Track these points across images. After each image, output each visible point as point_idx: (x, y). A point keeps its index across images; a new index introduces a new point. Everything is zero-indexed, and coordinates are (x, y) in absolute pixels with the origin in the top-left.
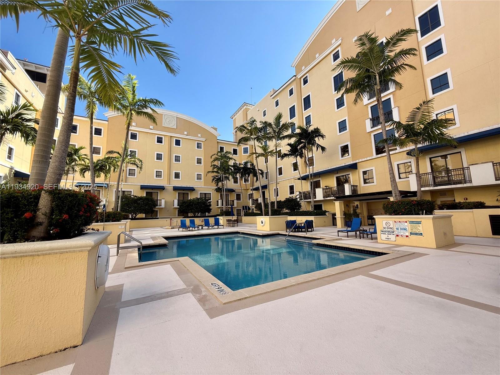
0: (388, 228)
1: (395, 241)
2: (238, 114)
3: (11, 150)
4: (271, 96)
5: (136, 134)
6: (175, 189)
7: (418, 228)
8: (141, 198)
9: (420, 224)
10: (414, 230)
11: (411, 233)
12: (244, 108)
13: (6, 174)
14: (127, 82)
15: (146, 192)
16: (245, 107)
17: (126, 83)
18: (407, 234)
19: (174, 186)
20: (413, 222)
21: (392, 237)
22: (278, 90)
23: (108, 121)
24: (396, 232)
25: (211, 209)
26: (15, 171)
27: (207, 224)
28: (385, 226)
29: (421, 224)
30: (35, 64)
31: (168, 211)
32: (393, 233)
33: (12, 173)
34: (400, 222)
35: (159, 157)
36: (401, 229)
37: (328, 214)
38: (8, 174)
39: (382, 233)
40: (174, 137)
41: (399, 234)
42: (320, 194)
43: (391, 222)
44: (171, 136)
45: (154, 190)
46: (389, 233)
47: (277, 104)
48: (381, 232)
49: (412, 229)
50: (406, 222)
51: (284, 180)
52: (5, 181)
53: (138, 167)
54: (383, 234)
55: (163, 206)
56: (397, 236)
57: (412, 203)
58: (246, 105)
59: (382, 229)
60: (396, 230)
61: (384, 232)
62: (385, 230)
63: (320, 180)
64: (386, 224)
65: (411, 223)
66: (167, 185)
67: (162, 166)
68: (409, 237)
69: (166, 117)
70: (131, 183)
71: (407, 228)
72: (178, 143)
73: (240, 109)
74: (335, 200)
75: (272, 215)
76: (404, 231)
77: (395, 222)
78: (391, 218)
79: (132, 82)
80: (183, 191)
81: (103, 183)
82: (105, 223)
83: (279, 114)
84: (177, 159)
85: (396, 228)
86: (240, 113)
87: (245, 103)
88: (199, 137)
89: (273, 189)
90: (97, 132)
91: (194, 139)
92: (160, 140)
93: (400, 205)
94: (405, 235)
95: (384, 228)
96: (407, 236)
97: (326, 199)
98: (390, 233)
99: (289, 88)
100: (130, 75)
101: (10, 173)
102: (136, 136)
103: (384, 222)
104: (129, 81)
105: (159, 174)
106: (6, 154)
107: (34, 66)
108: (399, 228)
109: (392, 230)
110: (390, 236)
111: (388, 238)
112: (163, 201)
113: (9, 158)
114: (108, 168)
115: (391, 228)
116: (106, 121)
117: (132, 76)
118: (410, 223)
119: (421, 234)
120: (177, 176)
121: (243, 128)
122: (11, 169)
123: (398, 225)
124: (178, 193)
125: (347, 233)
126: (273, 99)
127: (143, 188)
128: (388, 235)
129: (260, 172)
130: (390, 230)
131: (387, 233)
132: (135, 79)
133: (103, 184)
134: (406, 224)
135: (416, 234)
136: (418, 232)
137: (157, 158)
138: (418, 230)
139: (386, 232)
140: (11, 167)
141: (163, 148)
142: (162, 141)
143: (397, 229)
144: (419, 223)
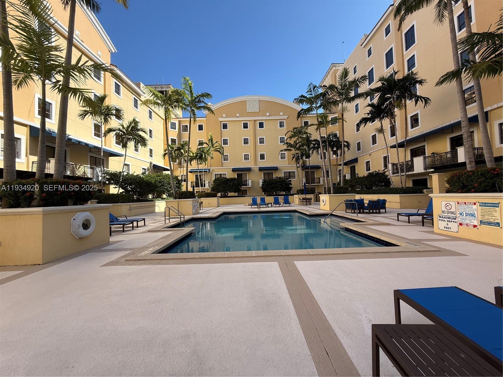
0: (448, 213)
1: (457, 232)
2: (326, 80)
3: (151, 150)
4: (361, 45)
5: (226, 124)
6: (261, 169)
7: (494, 213)
8: (233, 179)
9: (496, 207)
10: (486, 217)
11: (481, 221)
12: (333, 70)
13: (148, 167)
14: (184, 84)
15: (237, 174)
16: (334, 68)
17: (184, 86)
18: (476, 223)
19: (260, 167)
20: (485, 203)
21: (454, 226)
22: (369, 34)
23: (206, 117)
24: (459, 219)
25: (291, 188)
26: (153, 164)
27: (277, 202)
28: (444, 209)
29: (498, 207)
30: (154, 85)
31: (256, 190)
32: (454, 220)
33: (152, 166)
34: (465, 203)
35: (246, 141)
36: (467, 214)
37: (426, 191)
38: (149, 167)
39: (439, 220)
40: (257, 120)
41: (464, 222)
42: (419, 165)
43: (453, 204)
44: (255, 120)
45: (243, 172)
46: (449, 220)
47: (370, 53)
48: (439, 218)
49: (483, 216)
50: (475, 204)
51: (377, 150)
52: (148, 172)
53: (220, 153)
54: (442, 220)
55: (250, 186)
56: (461, 224)
57: (492, 173)
58: (334, 66)
59: (441, 213)
60: (459, 215)
61: (443, 217)
62: (444, 214)
63: (425, 146)
64: (446, 205)
65: (482, 206)
66: (254, 167)
67: (249, 149)
68: (478, 227)
69: (249, 103)
70: (226, 167)
71: (476, 213)
72: (261, 125)
73: (328, 72)
74: (433, 172)
75: (334, 194)
76: (471, 218)
77: (458, 203)
78: (452, 197)
79: (188, 83)
80: (268, 170)
81: (207, 168)
82: (179, 200)
83: (344, 70)
84: (262, 141)
85: (459, 212)
86: (328, 77)
87: (332, 64)
88: (281, 116)
89: (364, 162)
90: (200, 128)
91: (276, 118)
92: (246, 126)
93: (470, 176)
94: (472, 224)
95: (443, 212)
96: (475, 226)
97: (428, 171)
98: (451, 220)
99: (384, 27)
100: (185, 78)
101: (150, 166)
102: (227, 125)
103: (444, 203)
104: (186, 83)
105: (246, 157)
106: (149, 154)
107: (154, 87)
108: (464, 213)
109: (454, 215)
110: (451, 225)
111: (447, 226)
112: (250, 181)
113: (151, 156)
114: (204, 157)
115: (452, 213)
116: (205, 117)
117: (187, 78)
118: (480, 206)
119: (498, 224)
120: (262, 157)
121: (302, 98)
122: (151, 163)
123: (463, 209)
124: (264, 173)
125: (408, 217)
126: (365, 48)
127: (234, 170)
128: (448, 223)
129: (346, 144)
130: (450, 215)
131: (446, 220)
132: (190, 80)
133: (203, 169)
134: (475, 207)
135: (489, 224)
136: (492, 220)
137: (244, 143)
138: (494, 218)
139: (445, 217)
140: (151, 162)
141: (248, 133)
142: (248, 126)
143: (461, 214)
144: (496, 205)
